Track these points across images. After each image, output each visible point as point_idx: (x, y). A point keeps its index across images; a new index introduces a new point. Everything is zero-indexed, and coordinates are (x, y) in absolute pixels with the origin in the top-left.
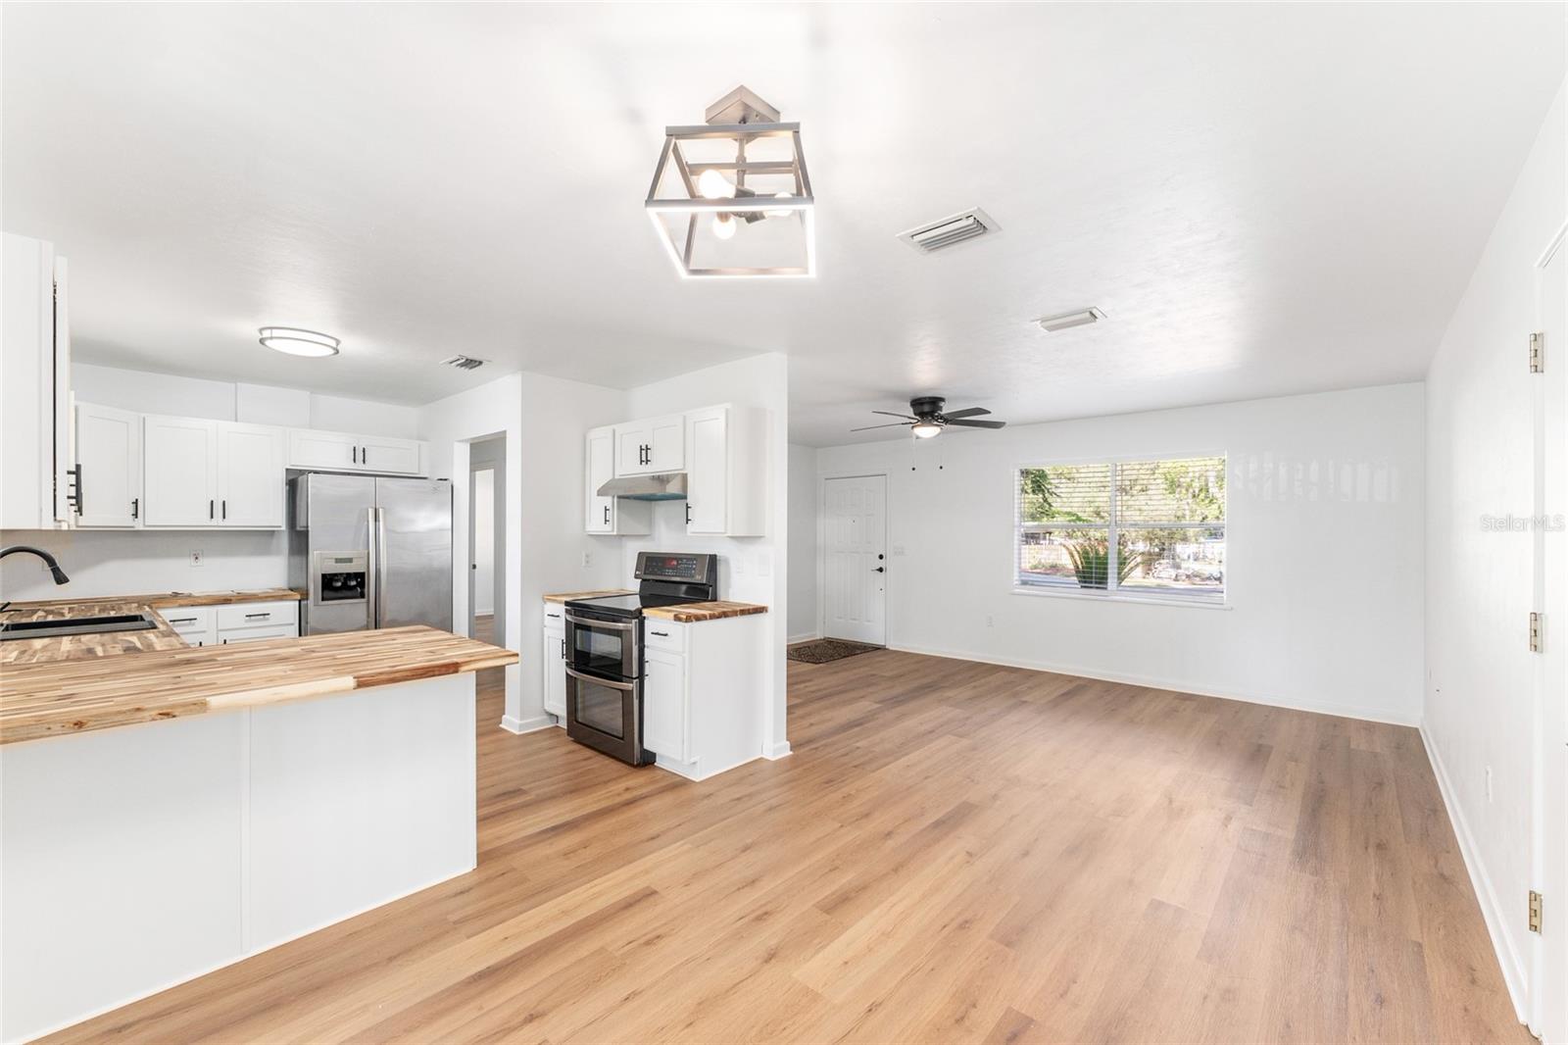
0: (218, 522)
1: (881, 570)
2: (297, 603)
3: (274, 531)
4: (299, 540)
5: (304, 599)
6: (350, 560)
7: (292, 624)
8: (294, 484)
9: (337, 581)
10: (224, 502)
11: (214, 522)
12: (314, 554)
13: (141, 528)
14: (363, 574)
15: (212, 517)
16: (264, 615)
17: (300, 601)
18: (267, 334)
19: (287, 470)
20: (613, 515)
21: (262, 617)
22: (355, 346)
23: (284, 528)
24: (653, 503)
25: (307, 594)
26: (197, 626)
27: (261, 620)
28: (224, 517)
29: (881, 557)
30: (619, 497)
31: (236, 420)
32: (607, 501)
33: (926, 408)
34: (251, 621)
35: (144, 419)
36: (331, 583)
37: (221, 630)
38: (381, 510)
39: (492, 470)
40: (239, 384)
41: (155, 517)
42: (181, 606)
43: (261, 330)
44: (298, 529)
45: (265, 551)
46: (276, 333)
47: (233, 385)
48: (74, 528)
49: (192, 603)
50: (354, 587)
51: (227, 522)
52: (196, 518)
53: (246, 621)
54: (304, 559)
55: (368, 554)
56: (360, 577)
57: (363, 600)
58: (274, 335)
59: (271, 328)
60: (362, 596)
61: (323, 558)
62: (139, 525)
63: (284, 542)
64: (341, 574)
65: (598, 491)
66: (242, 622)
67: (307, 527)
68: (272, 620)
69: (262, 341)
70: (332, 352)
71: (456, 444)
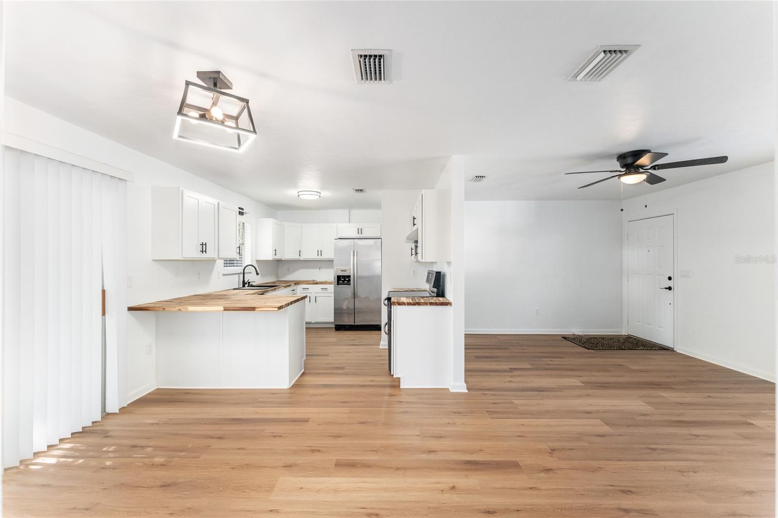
0: (320, 257)
1: (670, 288)
6: (345, 271)
7: (333, 293)
9: (342, 278)
10: (321, 250)
14: (349, 276)
15: (318, 256)
18: (300, 193)
21: (325, 289)
22: (326, 194)
26: (309, 291)
27: (325, 291)
29: (670, 278)
33: (629, 160)
34: (322, 290)
36: (340, 279)
37: (315, 293)
38: (355, 252)
41: (305, 256)
43: (298, 192)
50: (347, 281)
51: (322, 257)
52: (313, 256)
55: (351, 269)
57: (349, 286)
61: (337, 269)
62: (302, 258)
64: (343, 276)
67: (334, 258)
68: (328, 291)
69: (298, 196)
70: (318, 197)
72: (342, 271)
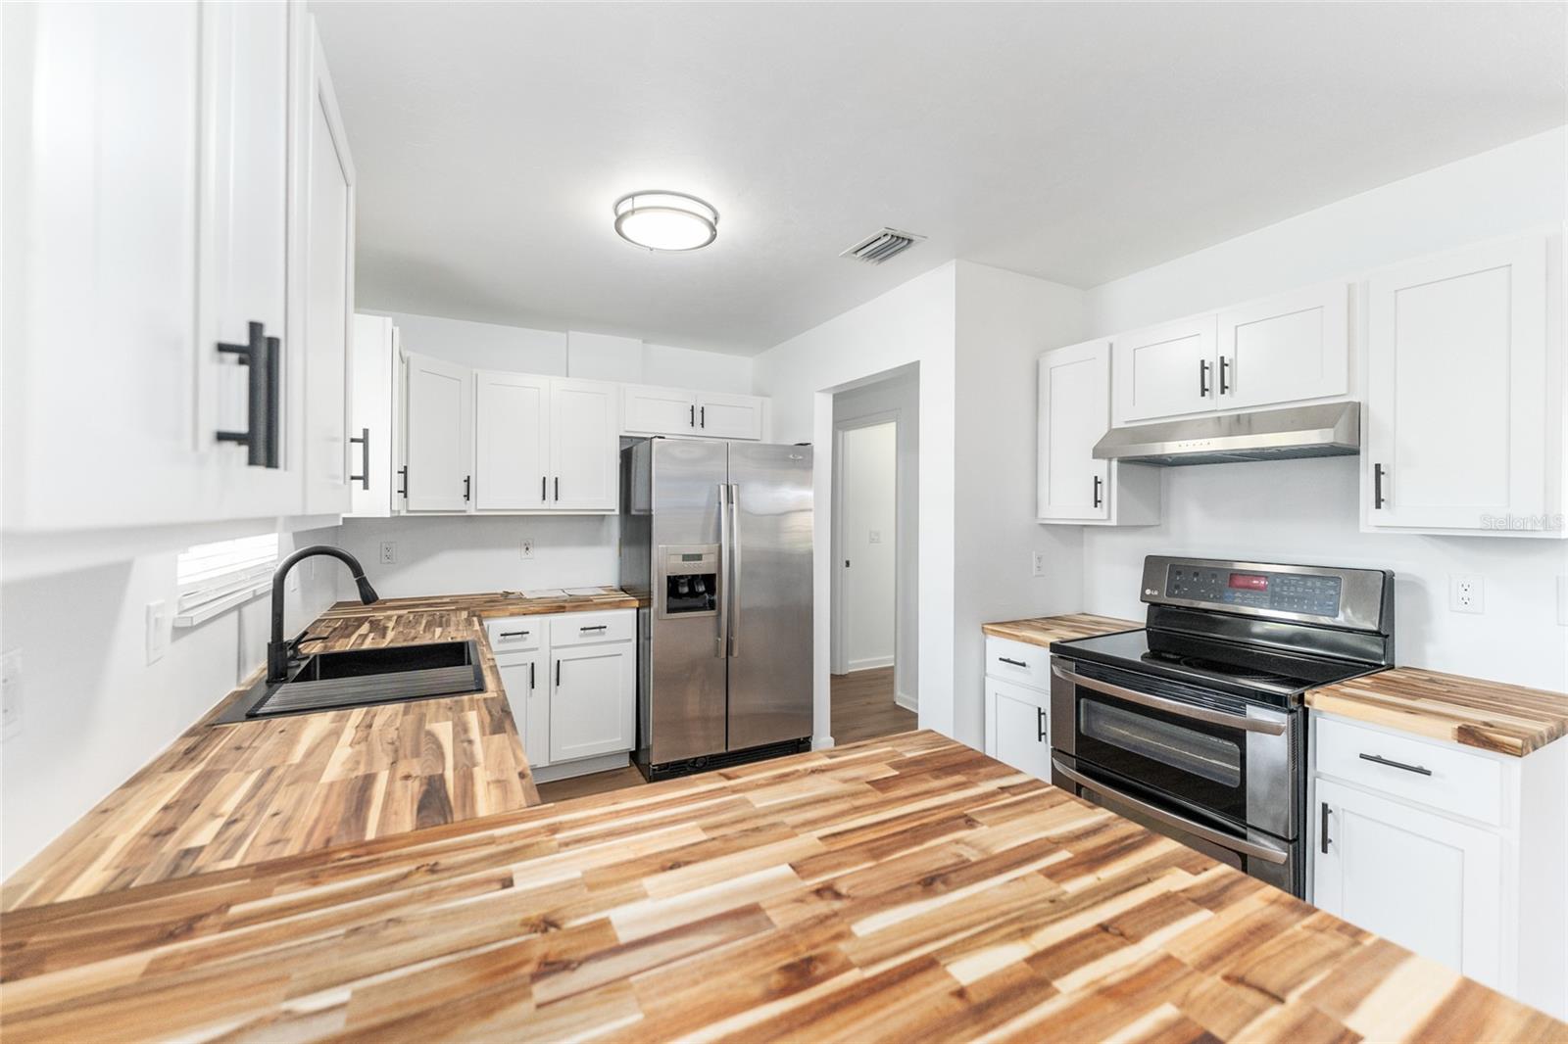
0: (550, 506)
2: (635, 611)
3: (604, 516)
4: (637, 527)
5: (644, 607)
6: (699, 557)
7: (630, 640)
8: (631, 457)
9: (683, 584)
10: (556, 479)
11: (546, 505)
12: (659, 548)
13: (474, 513)
14: (713, 576)
15: (544, 499)
16: (600, 628)
17: (638, 609)
18: (627, 206)
19: (621, 437)
20: (1112, 491)
21: (598, 630)
23: (617, 512)
24: (1165, 470)
25: (649, 600)
26: (529, 642)
27: (597, 634)
28: (557, 499)
30: (1123, 461)
31: (567, 376)
32: (1100, 468)
34: (587, 635)
35: (477, 376)
36: (678, 590)
37: (556, 648)
38: (734, 487)
39: (894, 424)
40: (571, 332)
41: (487, 501)
42: (512, 615)
44: (633, 512)
45: (594, 541)
46: (640, 202)
47: (565, 335)
48: (403, 513)
49: (524, 611)
50: (703, 593)
51: (560, 505)
52: (527, 499)
53: (581, 636)
54: (644, 552)
55: (720, 547)
56: (710, 580)
57: (712, 613)
58: (636, 206)
59: (632, 196)
60: (712, 605)
61: (669, 556)
62: (471, 509)
63: (614, 529)
64: (687, 576)
65: (1095, 449)
66: (575, 636)
67: (651, 510)
68: (608, 635)
69: (621, 218)
70: (708, 236)
71: (817, 395)
72: (686, 558)
